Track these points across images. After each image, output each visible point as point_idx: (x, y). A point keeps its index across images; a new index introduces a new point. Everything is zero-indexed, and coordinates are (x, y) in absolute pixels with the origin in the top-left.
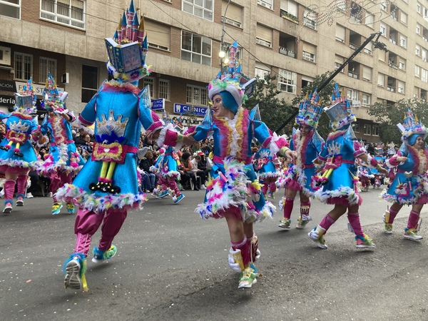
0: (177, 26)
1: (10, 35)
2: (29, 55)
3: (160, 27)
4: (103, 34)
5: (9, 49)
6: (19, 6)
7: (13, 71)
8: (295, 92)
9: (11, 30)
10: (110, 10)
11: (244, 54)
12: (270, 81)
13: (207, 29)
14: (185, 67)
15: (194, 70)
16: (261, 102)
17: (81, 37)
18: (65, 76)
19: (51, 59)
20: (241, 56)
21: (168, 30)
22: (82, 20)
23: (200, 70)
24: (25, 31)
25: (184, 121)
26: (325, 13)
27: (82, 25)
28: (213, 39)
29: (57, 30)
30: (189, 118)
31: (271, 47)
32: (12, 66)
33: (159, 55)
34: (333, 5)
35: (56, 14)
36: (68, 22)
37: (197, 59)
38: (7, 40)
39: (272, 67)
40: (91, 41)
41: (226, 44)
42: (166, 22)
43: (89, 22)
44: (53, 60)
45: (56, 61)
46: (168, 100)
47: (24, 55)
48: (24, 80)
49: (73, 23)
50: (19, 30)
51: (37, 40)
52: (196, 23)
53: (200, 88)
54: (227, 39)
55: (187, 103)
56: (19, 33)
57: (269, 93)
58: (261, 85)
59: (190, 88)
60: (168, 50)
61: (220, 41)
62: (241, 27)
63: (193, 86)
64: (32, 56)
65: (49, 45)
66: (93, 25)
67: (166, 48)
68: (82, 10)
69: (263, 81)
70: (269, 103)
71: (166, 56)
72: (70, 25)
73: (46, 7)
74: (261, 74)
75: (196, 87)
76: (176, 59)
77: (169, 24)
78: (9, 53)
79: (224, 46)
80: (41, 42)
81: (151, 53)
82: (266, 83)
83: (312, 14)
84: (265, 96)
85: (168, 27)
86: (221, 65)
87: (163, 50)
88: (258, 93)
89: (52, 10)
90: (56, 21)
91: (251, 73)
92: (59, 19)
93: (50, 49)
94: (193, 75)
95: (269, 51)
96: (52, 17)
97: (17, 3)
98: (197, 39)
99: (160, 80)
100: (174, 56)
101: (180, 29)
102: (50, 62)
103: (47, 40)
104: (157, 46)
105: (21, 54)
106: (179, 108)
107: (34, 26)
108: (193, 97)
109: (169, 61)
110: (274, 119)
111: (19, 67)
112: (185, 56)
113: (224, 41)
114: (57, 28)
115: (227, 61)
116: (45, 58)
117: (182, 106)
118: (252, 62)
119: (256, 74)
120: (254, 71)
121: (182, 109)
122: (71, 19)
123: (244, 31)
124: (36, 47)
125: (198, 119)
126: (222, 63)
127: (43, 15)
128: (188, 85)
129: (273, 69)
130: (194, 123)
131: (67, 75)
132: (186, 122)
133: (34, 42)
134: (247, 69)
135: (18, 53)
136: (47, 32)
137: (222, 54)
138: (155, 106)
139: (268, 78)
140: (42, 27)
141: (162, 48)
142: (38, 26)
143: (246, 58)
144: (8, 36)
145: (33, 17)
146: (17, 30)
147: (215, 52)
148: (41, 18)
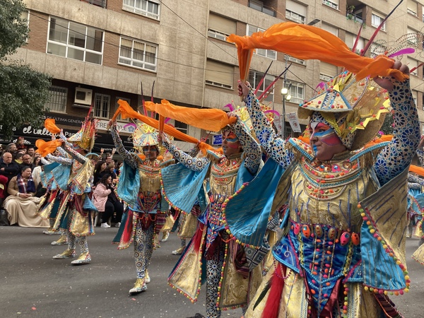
1: (93, 78)
2: (107, 96)
3: (221, 66)
4: (172, 75)
5: (91, 91)
6: (102, 53)
7: (93, 110)
9: (93, 74)
10: (179, 54)
11: (308, 90)
17: (152, 79)
20: (304, 91)
21: (231, 69)
22: (154, 63)
24: (105, 75)
26: (393, 48)
27: (153, 68)
28: (275, 76)
29: (132, 73)
32: (92, 105)
33: (222, 93)
34: (402, 39)
35: (132, 59)
36: (141, 65)
38: (90, 84)
40: (161, 82)
41: (288, 80)
42: (230, 63)
43: (160, 65)
44: (127, 99)
47: (103, 95)
48: (101, 117)
49: (146, 66)
50: (100, 75)
51: (114, 82)
52: (259, 62)
54: (289, 76)
56: (101, 77)
60: (232, 88)
61: (282, 79)
62: (304, 64)
64: (109, 96)
65: (125, 87)
66: (163, 67)
67: (230, 87)
68: (154, 54)
71: (230, 94)
72: (143, 68)
73: (124, 53)
77: (233, 64)
78: (91, 95)
79: (287, 83)
80: (119, 83)
81: (215, 91)
83: (379, 49)
86: (284, 101)
87: (227, 88)
89: (129, 56)
90: (131, 65)
92: (134, 64)
93: (125, 90)
96: (128, 62)
97: (100, 51)
98: (260, 77)
103: (123, 82)
104: (221, 85)
105: (100, 95)
107: (113, 71)
109: (232, 98)
111: (98, 106)
113: (287, 78)
114: (132, 71)
115: (289, 97)
122: (144, 63)
123: (307, 67)
124: (114, 89)
126: (284, 99)
127: (121, 60)
133: (112, 84)
135: (98, 94)
136: (124, 75)
137: (284, 91)
138: (218, 141)
140: (120, 71)
141: (226, 86)
142: (116, 70)
143: (309, 94)
144: (91, 80)
145: (112, 62)
146: (99, 74)
147: (278, 90)
148: (119, 63)
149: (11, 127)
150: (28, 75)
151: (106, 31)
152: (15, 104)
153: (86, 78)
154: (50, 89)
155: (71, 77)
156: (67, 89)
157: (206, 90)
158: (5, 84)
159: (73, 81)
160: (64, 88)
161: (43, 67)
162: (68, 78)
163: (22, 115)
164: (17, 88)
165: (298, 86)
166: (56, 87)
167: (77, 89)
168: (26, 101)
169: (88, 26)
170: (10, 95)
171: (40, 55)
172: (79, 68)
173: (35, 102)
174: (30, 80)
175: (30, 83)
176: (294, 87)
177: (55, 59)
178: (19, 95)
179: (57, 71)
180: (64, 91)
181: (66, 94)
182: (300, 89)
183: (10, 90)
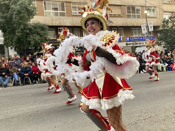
0: (124, 4)
1: (64, 23)
2: (70, 29)
3: (115, 7)
6: (65, 12)
9: (63, 21)
11: (157, 9)
12: (172, 19)
13: (137, 2)
14: (129, 21)
15: (133, 21)
16: (168, 30)
18: (83, 34)
19: (77, 29)
20: (155, 11)
21: (120, 7)
23: (136, 21)
24: (68, 21)
25: (131, 44)
28: (141, 6)
30: (133, 42)
31: (170, 3)
33: (117, 18)
37: (134, 17)
39: (172, 12)
41: (147, 7)
42: (119, 4)
44: (78, 29)
45: (79, 29)
46: (123, 36)
51: (72, 23)
52: (132, 1)
53: (137, 29)
55: (132, 36)
56: (66, 21)
57: (172, 25)
58: (167, 22)
59: (132, 29)
60: (121, 16)
61: (144, 6)
63: (134, 29)
65: (76, 24)
67: (120, 15)
69: (168, 20)
70: (172, 30)
71: (120, 18)
73: (74, 10)
74: (167, 17)
75: (135, 29)
76: (125, 19)
77: (121, 4)
80: (74, 22)
81: (114, 18)
82: (170, 20)
84: (170, 27)
85: (120, 6)
86: (146, 17)
87: (119, 16)
88: (166, 26)
89: (76, 11)
90: (78, 14)
91: (162, 17)
93: (77, 25)
94: (133, 24)
95: (170, 5)
96: (76, 13)
97: (64, 11)
98: (133, 8)
99: (119, 29)
100: (124, 17)
101: (125, 5)
102: (77, 30)
103: (75, 22)
104: (116, 15)
106: (128, 39)
107: (71, 18)
108: (134, 33)
109: (122, 20)
112: (129, 16)
113: (146, 6)
115: (148, 15)
116: (75, 29)
117: (129, 38)
118: (161, 12)
119: (164, 17)
120: (163, 16)
121: (129, 39)
124: (72, 25)
125: (138, 42)
127: (73, 13)
128: (131, 29)
129: (173, 13)
130: (136, 44)
131: (83, 33)
132: (132, 44)
133: (71, 24)
134: (159, 16)
136: (75, 19)
137: (146, 12)
139: (170, 18)
140: (73, 17)
141: (118, 15)
142: (72, 17)
143: (158, 11)
144: (63, 24)
145: (70, 15)
146: (66, 20)
147: (143, 12)
148: (73, 14)
149: (38, 47)
150: (40, 26)
151: (65, 2)
152: (37, 38)
153: (61, 23)
154: (49, 30)
155: (55, 24)
156: (54, 29)
157: (110, 18)
158: (33, 31)
159: (56, 25)
160: (53, 29)
161: (44, 22)
162: (54, 25)
163: (41, 42)
164: (37, 32)
165: (152, 8)
166: (50, 29)
167: (58, 28)
168: (41, 36)
169: (58, 1)
170: (35, 35)
171: (43, 17)
172: (57, 19)
173: (44, 36)
174: (41, 28)
175: (41, 29)
176: (150, 9)
177: (48, 18)
178: (38, 34)
179: (50, 22)
180: (54, 30)
181: (55, 31)
182: (153, 10)
183: (35, 33)
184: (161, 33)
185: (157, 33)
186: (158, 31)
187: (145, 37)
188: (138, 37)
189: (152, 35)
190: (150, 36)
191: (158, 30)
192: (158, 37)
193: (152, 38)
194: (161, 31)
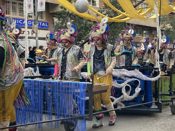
8: (98, 6)
55: (7, 16)
108: (11, 10)
110: (82, 28)
184: (59, 19)
185: (53, 16)
186: (54, 13)
187: (32, 21)
188: (19, 20)
189: (44, 20)
190: (41, 20)
191: (55, 11)
192: (55, 24)
193: (43, 24)
194: (60, 15)
